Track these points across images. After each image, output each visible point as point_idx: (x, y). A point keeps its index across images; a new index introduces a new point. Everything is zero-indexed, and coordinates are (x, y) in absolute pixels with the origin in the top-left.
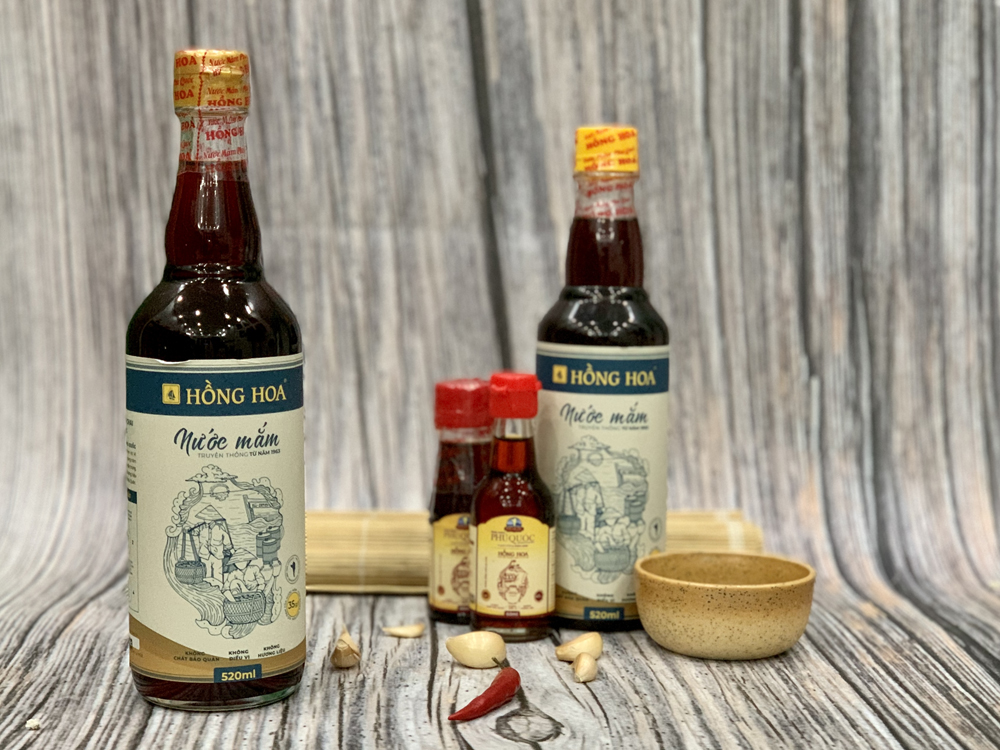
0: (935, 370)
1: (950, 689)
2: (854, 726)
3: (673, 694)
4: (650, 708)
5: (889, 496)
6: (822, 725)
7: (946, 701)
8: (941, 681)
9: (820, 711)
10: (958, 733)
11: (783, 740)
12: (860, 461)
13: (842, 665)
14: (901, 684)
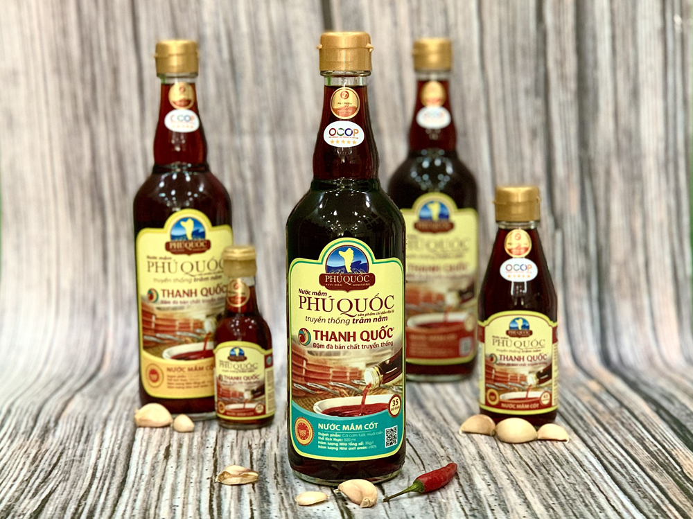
0: (638, 224)
1: (644, 439)
2: (582, 466)
3: (466, 447)
4: (451, 457)
5: (608, 311)
6: (561, 465)
7: (642, 448)
8: (639, 434)
9: (560, 456)
10: (648, 470)
11: (536, 475)
12: (589, 286)
13: (575, 425)
14: (613, 437)
